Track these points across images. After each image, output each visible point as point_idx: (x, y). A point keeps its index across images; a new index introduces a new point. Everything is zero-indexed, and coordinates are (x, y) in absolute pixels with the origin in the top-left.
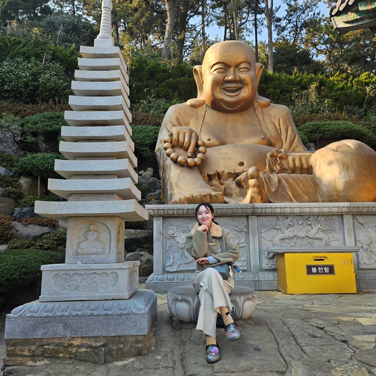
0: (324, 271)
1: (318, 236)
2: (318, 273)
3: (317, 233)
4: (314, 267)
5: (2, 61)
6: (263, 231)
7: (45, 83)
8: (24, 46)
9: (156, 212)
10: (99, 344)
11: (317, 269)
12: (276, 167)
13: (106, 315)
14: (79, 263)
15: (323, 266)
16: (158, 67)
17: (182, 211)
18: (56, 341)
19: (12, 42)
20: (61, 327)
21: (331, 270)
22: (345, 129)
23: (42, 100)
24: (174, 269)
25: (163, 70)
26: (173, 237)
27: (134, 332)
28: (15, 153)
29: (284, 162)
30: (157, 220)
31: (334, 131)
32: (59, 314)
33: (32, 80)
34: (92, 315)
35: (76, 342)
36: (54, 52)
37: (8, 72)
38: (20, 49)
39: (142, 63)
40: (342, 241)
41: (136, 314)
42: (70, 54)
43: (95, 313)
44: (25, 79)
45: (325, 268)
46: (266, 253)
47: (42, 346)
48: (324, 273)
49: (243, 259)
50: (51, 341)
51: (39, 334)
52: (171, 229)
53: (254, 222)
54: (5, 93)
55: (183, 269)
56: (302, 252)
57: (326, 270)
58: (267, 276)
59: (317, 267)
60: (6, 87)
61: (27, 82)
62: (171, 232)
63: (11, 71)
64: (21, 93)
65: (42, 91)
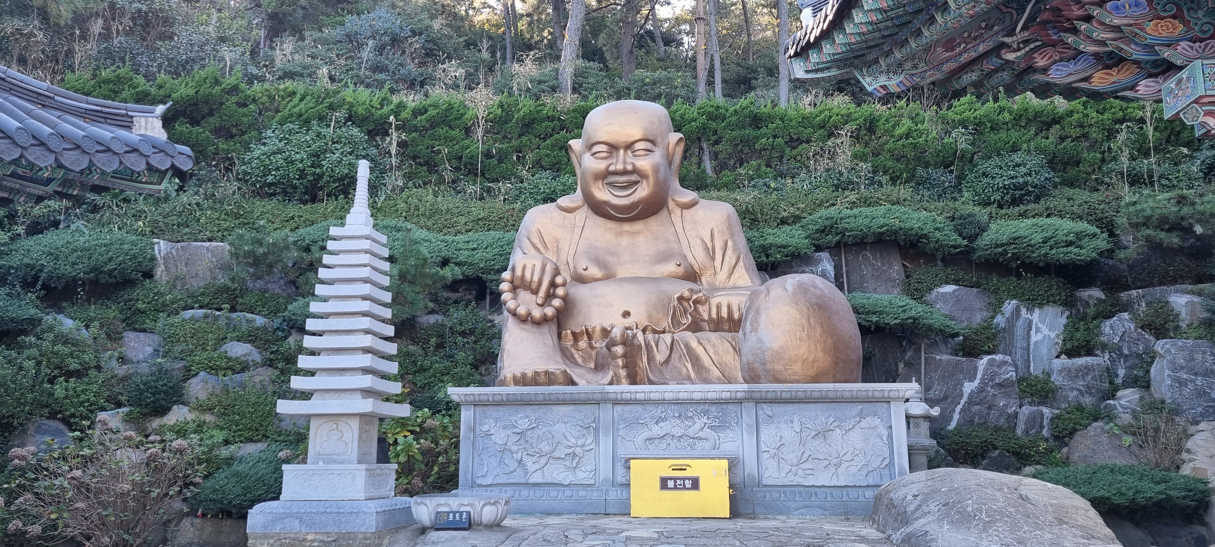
0: (684, 485)
1: (701, 434)
2: (675, 488)
3: (702, 429)
4: (671, 479)
5: (266, 128)
6: (621, 427)
7: (332, 170)
8: (301, 100)
9: (463, 399)
10: (330, 539)
11: (675, 482)
12: (687, 318)
13: (338, 513)
14: (321, 463)
15: (684, 479)
16: (541, 110)
17: (500, 397)
18: (292, 536)
19: (282, 93)
20: (297, 522)
21: (695, 484)
22: (882, 227)
23: (329, 195)
24: (488, 481)
25: (548, 118)
26: (488, 435)
27: (363, 529)
28: (283, 290)
29: (701, 308)
30: (466, 410)
31: (862, 230)
32: (295, 511)
33: (312, 166)
34: (326, 512)
35: (310, 537)
36: (351, 105)
37: (275, 153)
38: (294, 107)
39: (509, 106)
40: (739, 442)
41: (365, 513)
42: (380, 104)
43: (328, 510)
44: (301, 165)
45: (687, 481)
46: (623, 461)
47: (280, 540)
48: (685, 488)
49: (589, 468)
50: (287, 536)
51: (278, 529)
52: (486, 424)
53: (606, 413)
54: (269, 188)
55: (501, 482)
56: (655, 458)
57: (688, 484)
58: (619, 493)
59: (675, 479)
60: (270, 179)
61: (304, 170)
62: (485, 428)
63: (280, 151)
64: (295, 187)
65: (328, 182)
